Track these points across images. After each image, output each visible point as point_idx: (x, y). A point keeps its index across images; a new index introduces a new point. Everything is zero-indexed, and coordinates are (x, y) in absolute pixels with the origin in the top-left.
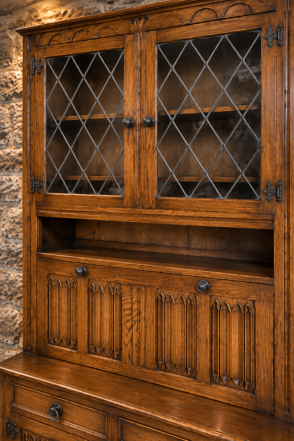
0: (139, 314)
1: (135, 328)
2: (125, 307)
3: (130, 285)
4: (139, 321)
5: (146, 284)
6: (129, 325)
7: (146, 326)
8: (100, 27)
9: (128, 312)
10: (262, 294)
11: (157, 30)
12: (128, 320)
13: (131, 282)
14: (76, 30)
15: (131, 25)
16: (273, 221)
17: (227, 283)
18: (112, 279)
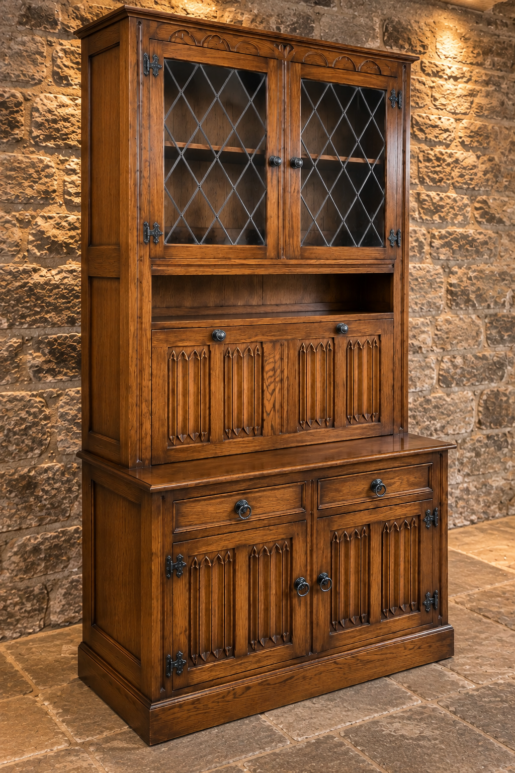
0: (282, 372)
1: (277, 390)
2: (267, 368)
3: (274, 343)
4: (282, 380)
5: (289, 337)
6: (272, 387)
7: (289, 385)
8: (241, 39)
9: (271, 373)
10: (386, 328)
11: (302, 63)
12: (271, 383)
13: (274, 338)
14: (209, 33)
15: (276, 49)
16: (393, 265)
17: (360, 323)
18: (253, 340)
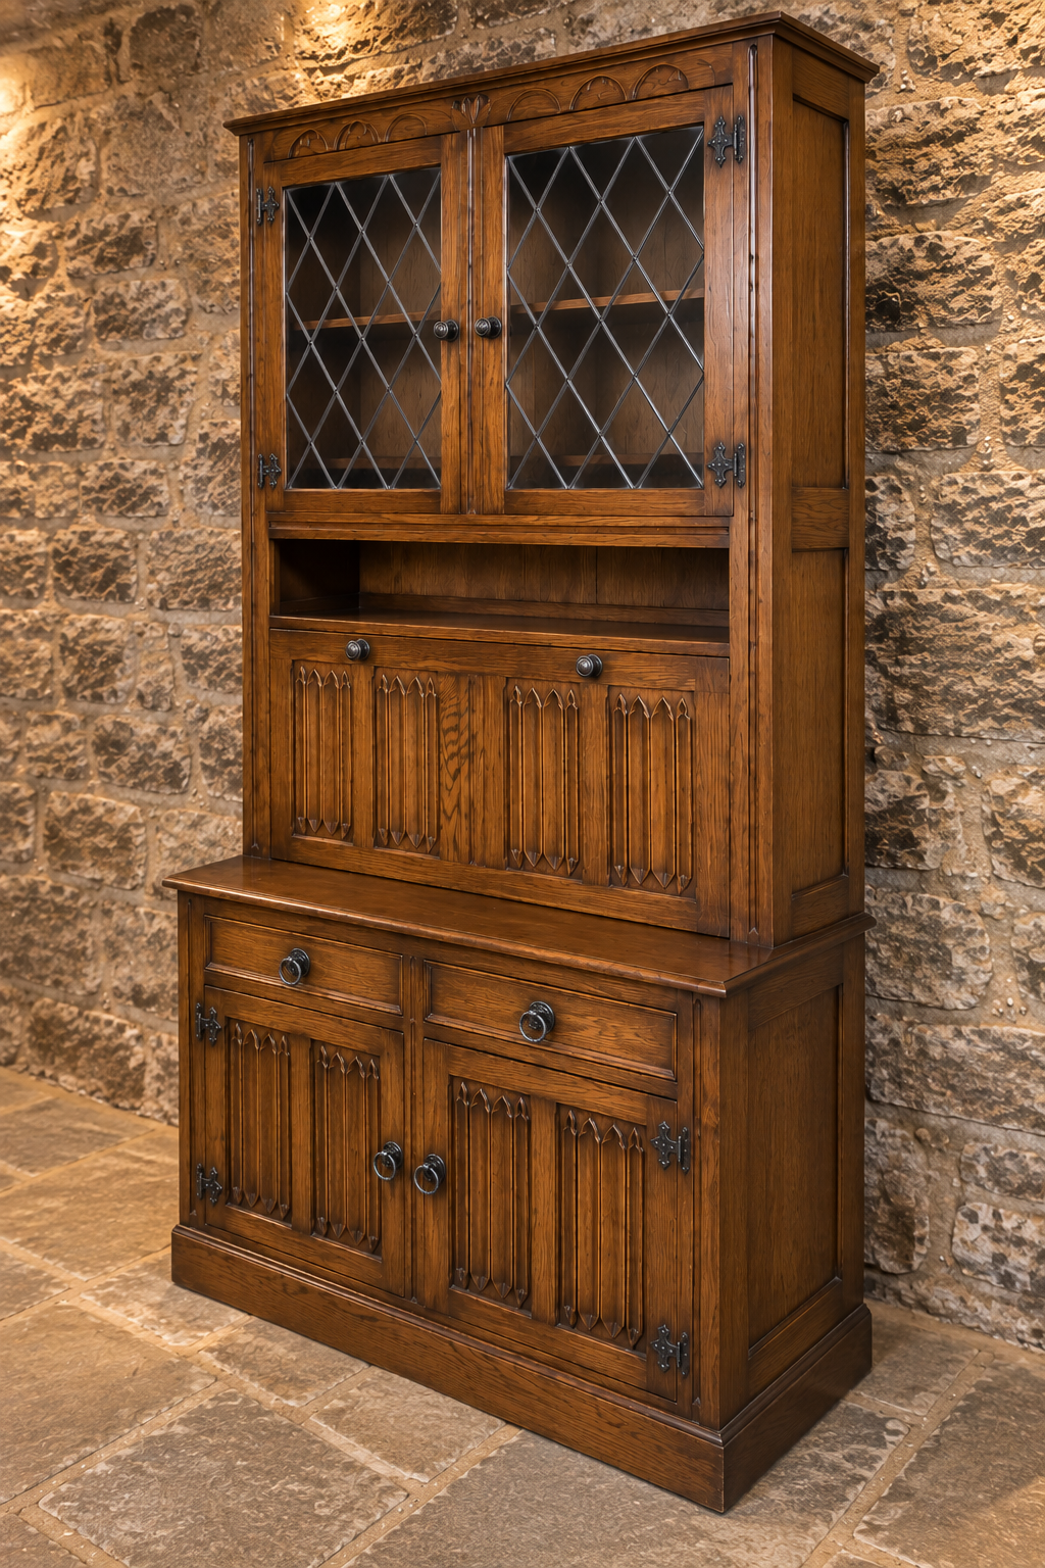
0: (473, 737)
1: (465, 772)
2: (446, 724)
3: (457, 675)
4: (473, 756)
5: (487, 670)
6: (453, 765)
7: (486, 767)
8: (393, 116)
9: (451, 736)
10: (708, 676)
12: (453, 756)
13: (456, 667)
14: (345, 122)
15: (455, 114)
16: (728, 530)
17: (640, 658)
18: (421, 665)
